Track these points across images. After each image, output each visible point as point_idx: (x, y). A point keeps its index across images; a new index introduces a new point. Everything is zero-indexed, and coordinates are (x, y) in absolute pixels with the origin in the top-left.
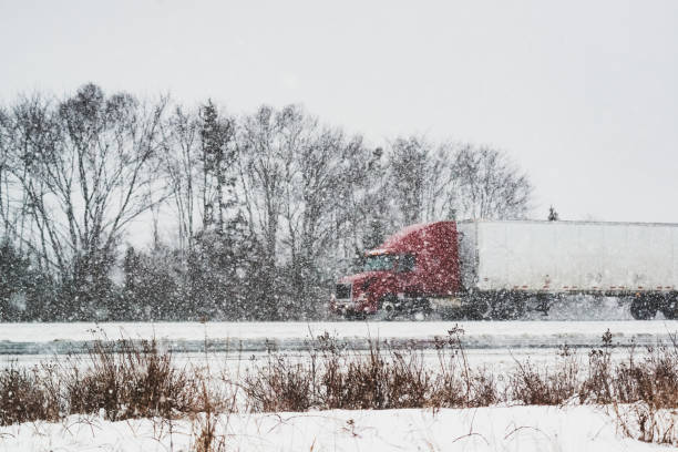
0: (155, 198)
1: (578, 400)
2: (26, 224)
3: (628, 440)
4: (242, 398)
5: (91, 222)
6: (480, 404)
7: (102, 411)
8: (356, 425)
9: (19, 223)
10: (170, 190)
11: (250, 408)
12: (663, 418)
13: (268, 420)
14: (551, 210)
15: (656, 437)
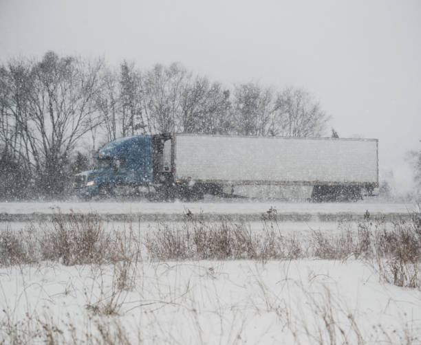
0: (93, 123)
1: (353, 257)
2: (17, 141)
3: (387, 284)
4: (144, 252)
5: (56, 139)
6: (292, 258)
7: (61, 259)
8: (215, 271)
9: (13, 139)
10: (102, 118)
11: (150, 259)
12: (408, 269)
13: (161, 267)
14: (333, 131)
15: (406, 283)
